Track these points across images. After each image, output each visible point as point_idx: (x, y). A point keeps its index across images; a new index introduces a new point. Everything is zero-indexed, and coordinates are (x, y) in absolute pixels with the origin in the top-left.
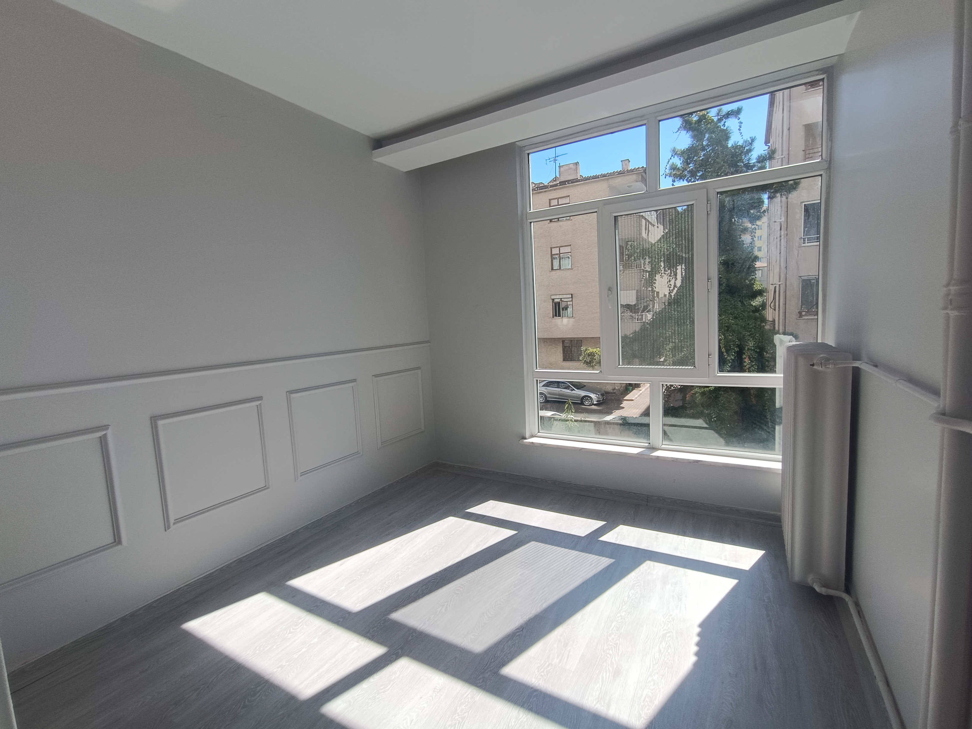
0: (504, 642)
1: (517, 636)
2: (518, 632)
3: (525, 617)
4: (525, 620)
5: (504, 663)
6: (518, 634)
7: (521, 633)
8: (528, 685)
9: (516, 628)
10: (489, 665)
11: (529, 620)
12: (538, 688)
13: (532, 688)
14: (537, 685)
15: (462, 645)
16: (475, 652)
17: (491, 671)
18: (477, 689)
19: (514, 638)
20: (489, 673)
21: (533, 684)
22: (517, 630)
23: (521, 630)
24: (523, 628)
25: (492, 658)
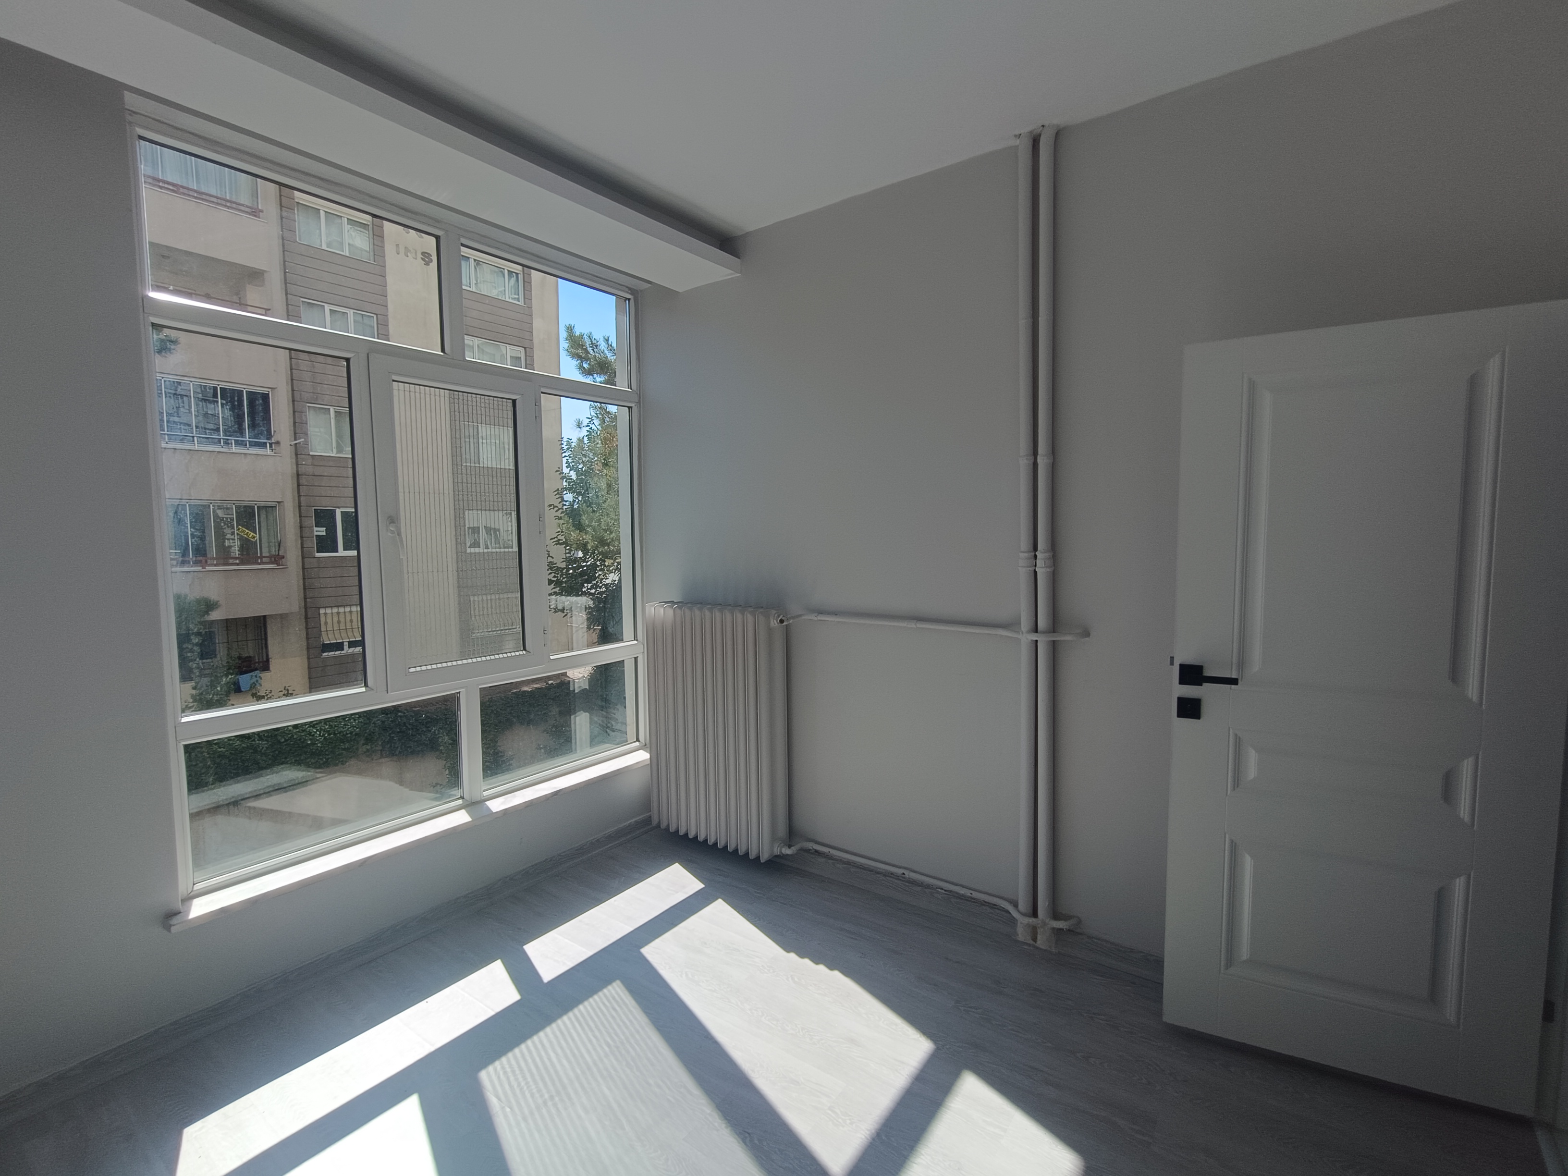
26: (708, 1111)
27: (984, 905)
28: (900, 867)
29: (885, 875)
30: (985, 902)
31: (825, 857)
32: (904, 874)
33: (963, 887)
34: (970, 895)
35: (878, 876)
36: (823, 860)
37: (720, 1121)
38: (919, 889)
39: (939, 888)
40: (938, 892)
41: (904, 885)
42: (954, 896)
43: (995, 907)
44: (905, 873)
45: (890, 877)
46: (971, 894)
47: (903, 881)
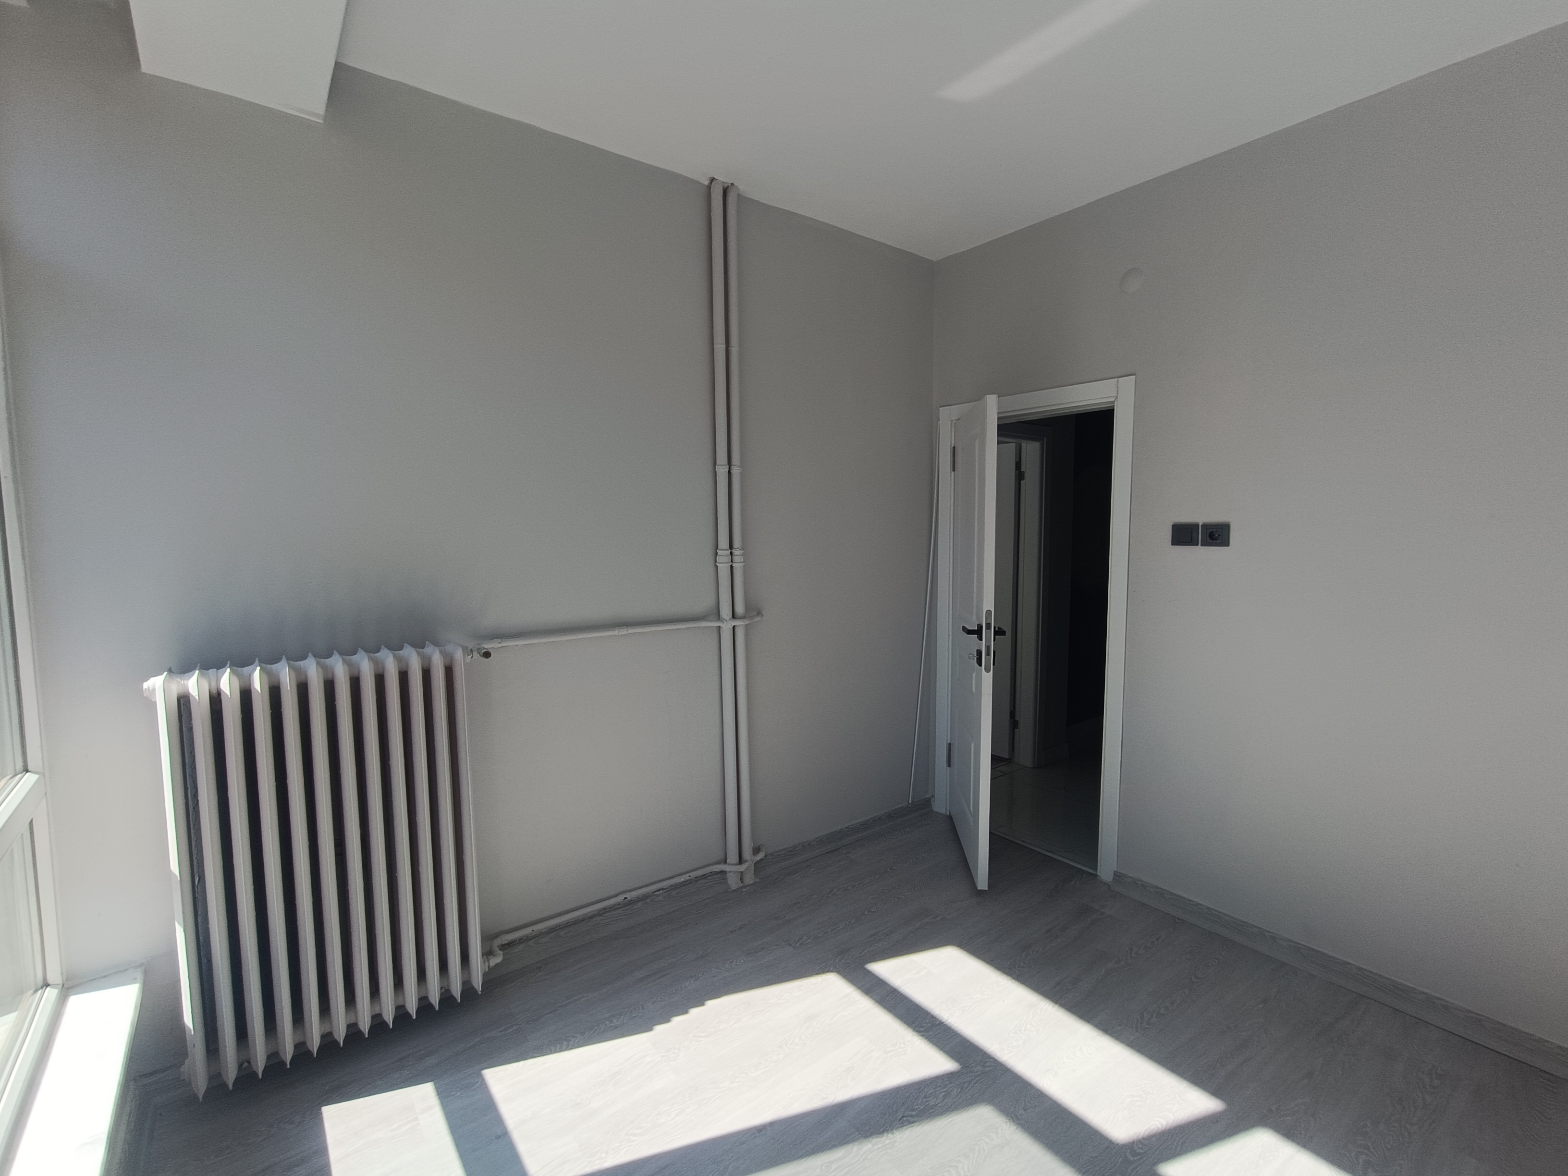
0: (940, 1107)
1: (916, 1110)
2: (912, 1116)
3: (887, 1142)
4: (890, 1135)
5: (949, 1077)
6: (914, 1113)
7: (906, 1114)
8: (926, 1040)
9: (913, 1125)
10: (972, 1080)
11: (883, 1132)
12: (915, 1033)
13: (922, 1036)
14: (915, 1037)
15: (1015, 1127)
16: (992, 1107)
17: (972, 1072)
18: (994, 1056)
19: (922, 1107)
20: (976, 1070)
21: (920, 1039)
22: (912, 1120)
23: (905, 1119)
24: (900, 1119)
25: (966, 1088)
26: (870, 1146)
27: (698, 880)
28: (616, 895)
29: (600, 915)
30: (696, 878)
31: (521, 943)
32: (626, 898)
33: (680, 875)
34: (689, 878)
35: (594, 919)
36: (521, 947)
37: (884, 1138)
38: (640, 904)
39: (655, 892)
40: (658, 896)
41: (623, 910)
42: (672, 889)
43: (706, 876)
44: (626, 896)
45: (606, 913)
46: (690, 876)
47: (621, 907)
